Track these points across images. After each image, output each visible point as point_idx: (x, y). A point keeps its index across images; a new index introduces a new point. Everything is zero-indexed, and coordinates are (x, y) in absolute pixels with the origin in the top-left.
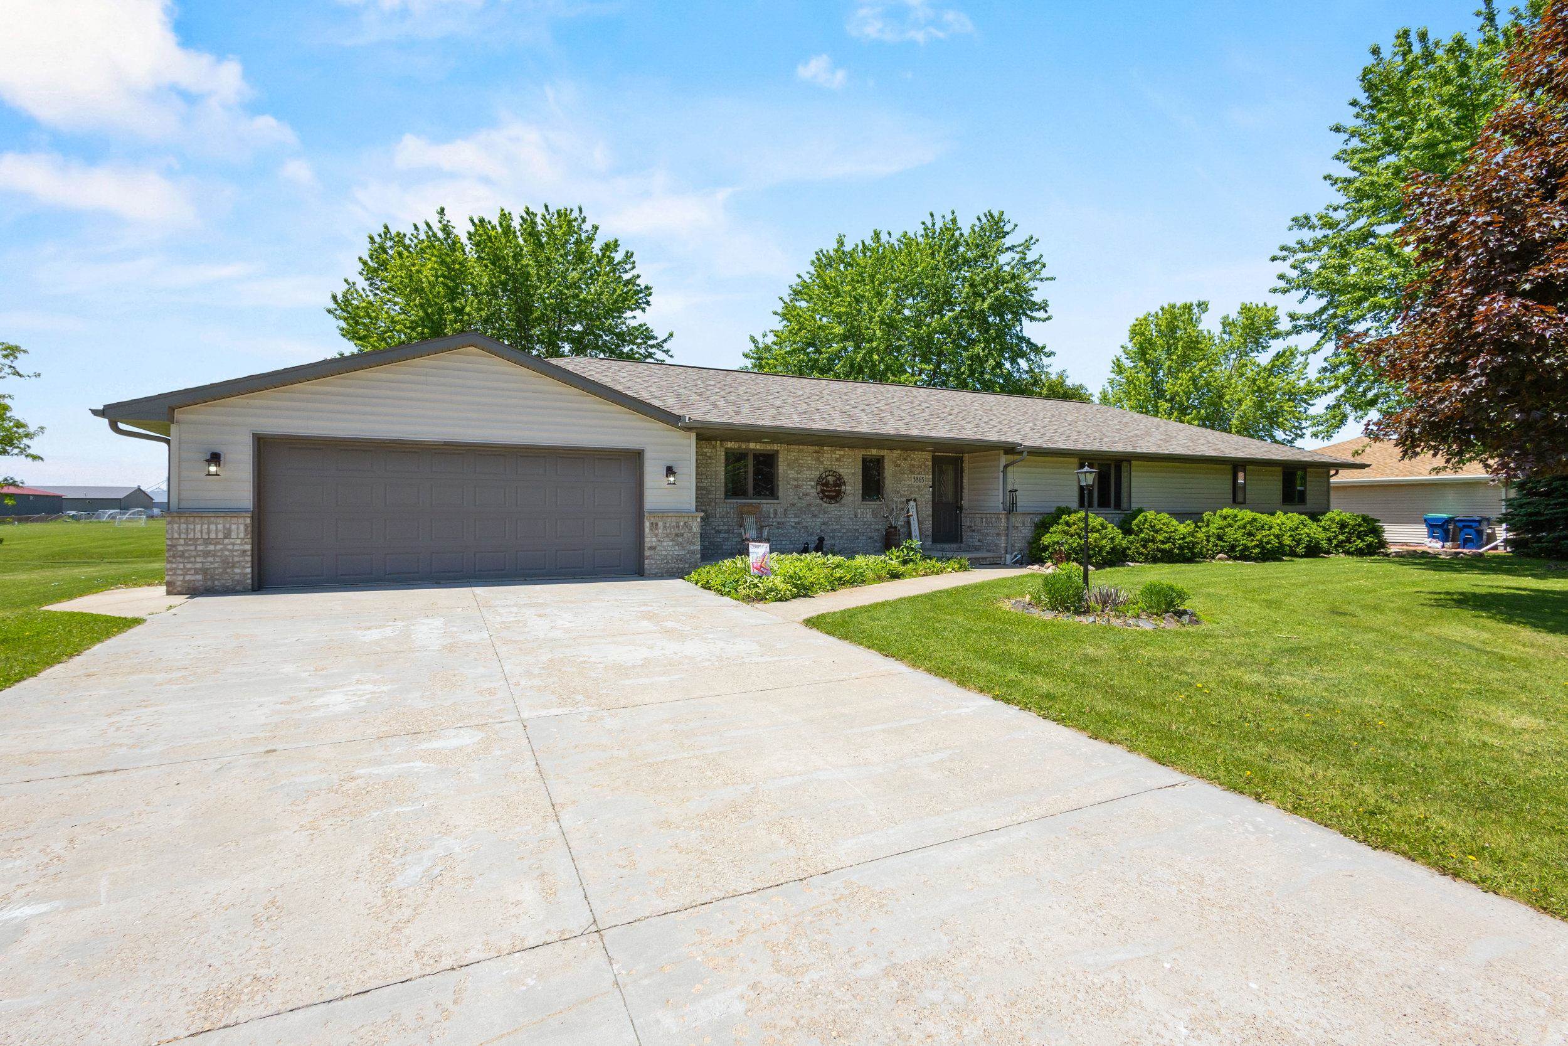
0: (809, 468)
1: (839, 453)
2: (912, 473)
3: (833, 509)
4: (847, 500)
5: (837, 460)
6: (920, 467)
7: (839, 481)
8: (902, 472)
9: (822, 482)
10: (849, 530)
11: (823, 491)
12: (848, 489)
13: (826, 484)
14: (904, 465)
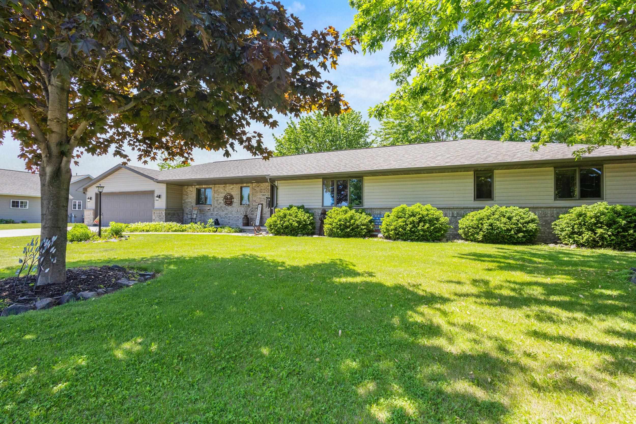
0: (222, 193)
1: (232, 186)
2: (261, 192)
3: (229, 208)
4: (234, 205)
5: (231, 189)
6: (264, 189)
7: (232, 197)
8: (257, 192)
9: (225, 198)
10: (235, 217)
11: (226, 202)
12: (235, 200)
13: (227, 199)
14: (258, 189)
